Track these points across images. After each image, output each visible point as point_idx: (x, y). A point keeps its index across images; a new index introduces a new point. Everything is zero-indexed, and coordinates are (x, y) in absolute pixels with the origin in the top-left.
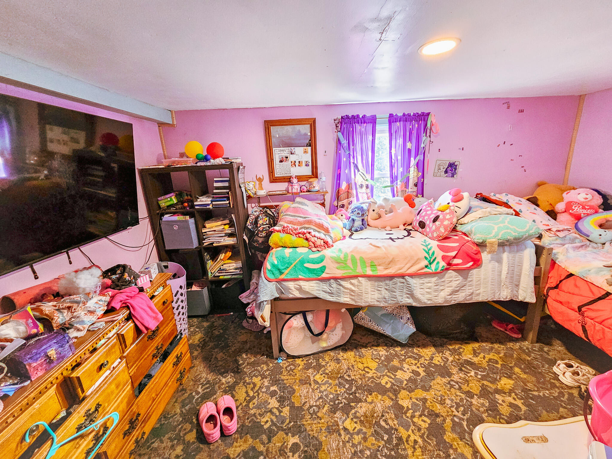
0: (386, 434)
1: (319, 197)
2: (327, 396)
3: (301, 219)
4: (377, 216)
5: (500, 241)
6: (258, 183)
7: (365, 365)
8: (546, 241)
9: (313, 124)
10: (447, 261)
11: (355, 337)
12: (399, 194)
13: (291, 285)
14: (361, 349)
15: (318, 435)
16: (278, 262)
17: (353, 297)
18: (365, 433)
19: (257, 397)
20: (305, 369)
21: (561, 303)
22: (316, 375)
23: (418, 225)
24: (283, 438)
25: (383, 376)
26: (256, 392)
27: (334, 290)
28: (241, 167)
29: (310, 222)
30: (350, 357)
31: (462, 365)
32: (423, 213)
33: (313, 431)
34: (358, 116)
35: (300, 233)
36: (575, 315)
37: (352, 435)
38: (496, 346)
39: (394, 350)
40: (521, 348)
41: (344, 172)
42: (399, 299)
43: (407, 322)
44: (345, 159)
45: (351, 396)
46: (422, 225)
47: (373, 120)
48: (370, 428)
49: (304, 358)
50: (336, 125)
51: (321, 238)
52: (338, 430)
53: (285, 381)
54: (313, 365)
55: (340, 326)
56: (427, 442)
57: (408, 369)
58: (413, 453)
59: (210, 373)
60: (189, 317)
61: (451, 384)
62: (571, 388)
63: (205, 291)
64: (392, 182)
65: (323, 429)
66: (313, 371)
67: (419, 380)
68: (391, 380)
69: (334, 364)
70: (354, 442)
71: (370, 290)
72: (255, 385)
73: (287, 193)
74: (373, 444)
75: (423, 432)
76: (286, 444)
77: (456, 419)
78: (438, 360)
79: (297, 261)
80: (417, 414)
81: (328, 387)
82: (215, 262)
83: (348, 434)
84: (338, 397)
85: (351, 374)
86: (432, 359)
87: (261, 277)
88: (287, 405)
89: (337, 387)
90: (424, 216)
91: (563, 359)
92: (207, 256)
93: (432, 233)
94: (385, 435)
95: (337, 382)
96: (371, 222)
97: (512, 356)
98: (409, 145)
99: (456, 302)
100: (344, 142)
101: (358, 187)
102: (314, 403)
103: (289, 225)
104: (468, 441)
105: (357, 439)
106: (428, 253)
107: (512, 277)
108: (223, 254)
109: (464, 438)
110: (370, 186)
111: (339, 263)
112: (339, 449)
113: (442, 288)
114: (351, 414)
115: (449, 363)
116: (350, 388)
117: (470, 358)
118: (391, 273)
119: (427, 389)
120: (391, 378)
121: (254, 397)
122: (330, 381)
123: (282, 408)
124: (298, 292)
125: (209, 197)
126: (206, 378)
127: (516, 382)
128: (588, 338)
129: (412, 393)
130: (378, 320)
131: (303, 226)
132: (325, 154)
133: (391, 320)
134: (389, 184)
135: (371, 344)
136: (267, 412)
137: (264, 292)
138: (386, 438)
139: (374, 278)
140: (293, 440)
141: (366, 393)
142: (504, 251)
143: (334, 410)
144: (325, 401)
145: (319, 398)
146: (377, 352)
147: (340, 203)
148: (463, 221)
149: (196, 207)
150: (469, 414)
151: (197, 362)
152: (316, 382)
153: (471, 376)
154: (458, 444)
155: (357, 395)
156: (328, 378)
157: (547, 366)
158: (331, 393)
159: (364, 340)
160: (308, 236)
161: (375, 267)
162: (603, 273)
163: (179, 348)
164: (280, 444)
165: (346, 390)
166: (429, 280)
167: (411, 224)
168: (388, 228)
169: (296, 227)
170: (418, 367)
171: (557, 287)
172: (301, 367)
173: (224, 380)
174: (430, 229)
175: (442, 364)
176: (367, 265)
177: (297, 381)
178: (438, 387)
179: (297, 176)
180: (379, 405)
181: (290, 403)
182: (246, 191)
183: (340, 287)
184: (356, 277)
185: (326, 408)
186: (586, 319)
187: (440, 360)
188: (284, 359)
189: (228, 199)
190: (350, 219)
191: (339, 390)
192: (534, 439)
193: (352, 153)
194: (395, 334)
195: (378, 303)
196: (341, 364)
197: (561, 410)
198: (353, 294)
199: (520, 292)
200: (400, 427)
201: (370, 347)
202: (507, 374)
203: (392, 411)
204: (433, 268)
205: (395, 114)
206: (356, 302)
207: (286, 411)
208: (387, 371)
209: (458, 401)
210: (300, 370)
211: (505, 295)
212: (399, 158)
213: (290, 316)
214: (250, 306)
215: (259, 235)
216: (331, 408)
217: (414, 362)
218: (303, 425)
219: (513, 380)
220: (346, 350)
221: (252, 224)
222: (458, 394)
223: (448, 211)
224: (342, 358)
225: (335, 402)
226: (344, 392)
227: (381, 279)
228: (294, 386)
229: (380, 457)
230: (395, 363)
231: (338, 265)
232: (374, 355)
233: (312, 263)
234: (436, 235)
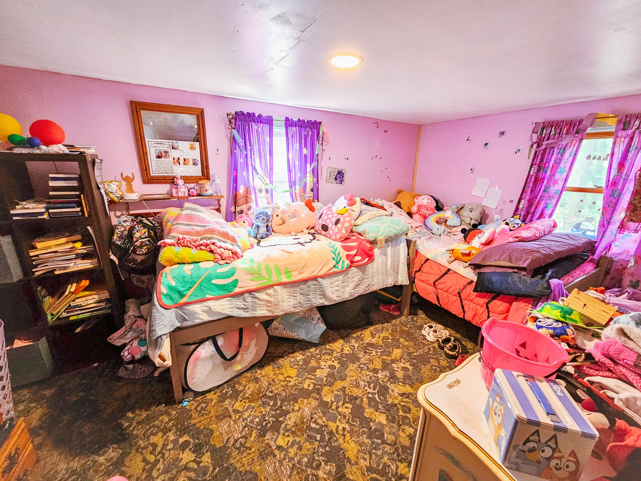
0: (318, 434)
1: (212, 202)
2: (252, 421)
3: (199, 229)
4: (281, 222)
5: (386, 238)
6: (124, 183)
7: (286, 375)
8: (410, 236)
9: (200, 115)
10: (350, 259)
11: (270, 350)
12: (298, 198)
13: (197, 308)
14: (278, 360)
15: (251, 468)
16: (176, 283)
17: (269, 308)
18: (299, 443)
19: (161, 459)
20: (220, 401)
21: (423, 281)
22: (235, 403)
23: (321, 228)
25: (305, 379)
26: (159, 453)
27: (249, 305)
28: (97, 161)
29: (212, 231)
30: (269, 372)
31: (366, 348)
32: (324, 217)
33: (244, 466)
34: (254, 114)
35: (201, 245)
36: (431, 289)
37: (286, 450)
38: (385, 325)
39: (309, 352)
40: (401, 322)
41: (242, 174)
42: (314, 301)
43: (318, 322)
44: (241, 160)
45: (278, 412)
46: (325, 228)
47: (269, 121)
48: (303, 435)
49: (216, 390)
50: (230, 121)
51: (228, 249)
52: (272, 452)
53: (197, 425)
54: (229, 394)
55: (253, 342)
56: (353, 424)
57: (325, 366)
58: (344, 440)
59: (73, 460)
60: (14, 389)
61: (361, 368)
62: (433, 343)
63: (43, 344)
64: (291, 187)
65: (256, 458)
66: (230, 400)
67: (336, 373)
68: (312, 381)
69: (252, 385)
70: (290, 456)
71: (286, 296)
72: (155, 446)
73: (170, 197)
74: (308, 450)
75: (347, 418)
77: (370, 396)
78: (347, 350)
79: (202, 279)
80: (340, 404)
81: (251, 412)
82: (59, 298)
83: (282, 451)
84: (264, 418)
85: (273, 388)
86: (342, 350)
87: (154, 305)
88: (207, 451)
89: (262, 408)
90: (326, 220)
91: (426, 324)
92: (41, 291)
93: (335, 235)
94: (317, 436)
95: (260, 402)
96: (276, 228)
97: (396, 330)
98: (305, 151)
99: (358, 295)
100: (240, 140)
101: (257, 191)
102: (239, 435)
103: (184, 236)
104: (381, 410)
105: (293, 451)
106: (335, 254)
107: (394, 267)
108: (74, 285)
109: (379, 409)
110: (269, 190)
111: (252, 274)
112: (276, 471)
113: (347, 284)
114: (281, 430)
115: (356, 350)
116: (275, 404)
117: (370, 341)
118: (305, 278)
119: (343, 379)
120: (312, 379)
121: (157, 462)
122: (253, 404)
123: (200, 458)
124: (207, 315)
125: (39, 202)
126: (67, 470)
127: (402, 350)
128: (440, 304)
129: (333, 387)
130: (292, 327)
131: (204, 236)
132: (217, 152)
133: (303, 323)
134: (288, 189)
135: (287, 353)
136: (181, 471)
137: (161, 323)
138: (319, 438)
139: (289, 285)
141: (292, 403)
142: (388, 246)
143: (262, 434)
144: (251, 427)
145: (244, 428)
146: (294, 359)
147: (238, 209)
148: (358, 222)
149: (14, 218)
150: (378, 388)
151: (43, 453)
152: (236, 411)
153: (374, 355)
154: (375, 416)
155: (283, 408)
156: (249, 402)
157: (418, 331)
158: (256, 417)
159: (281, 350)
160: (213, 247)
161: (290, 273)
162: (445, 256)
163: (13, 443)
165: (272, 407)
166: (337, 278)
167: (313, 228)
168: (293, 233)
169: (195, 238)
170: (333, 361)
171: (419, 270)
172: (214, 401)
173: (102, 459)
174: (333, 231)
175: (351, 352)
176: (282, 272)
177: (214, 419)
178: (352, 373)
179: (183, 177)
180: (306, 409)
181: (209, 447)
182: (106, 194)
183: (255, 300)
184: (272, 286)
186: (438, 290)
187: (349, 349)
188: (191, 399)
189: (79, 204)
190: (254, 226)
191: (264, 410)
192: (453, 384)
193: (249, 153)
194: (309, 336)
195: (294, 309)
196: (260, 383)
197: (431, 360)
198: (269, 305)
199: (400, 278)
200: (329, 422)
201: (287, 356)
202: (396, 345)
203: (319, 411)
204: (340, 267)
205: (290, 119)
206: (273, 313)
207: (206, 459)
208: (307, 373)
209: (369, 380)
210: (214, 405)
211: (390, 283)
212: (297, 163)
213: (196, 345)
214: (127, 348)
215: (138, 252)
216: (260, 433)
217: (328, 357)
218: (231, 464)
219: (401, 349)
220: (263, 366)
221: (123, 239)
222: (368, 373)
223: (346, 214)
224: (260, 376)
225: (262, 424)
226: (270, 410)
227: (296, 284)
228: (210, 427)
229: (317, 459)
230: (313, 363)
231: (252, 276)
232: (292, 362)
233: (221, 278)
234: (338, 236)
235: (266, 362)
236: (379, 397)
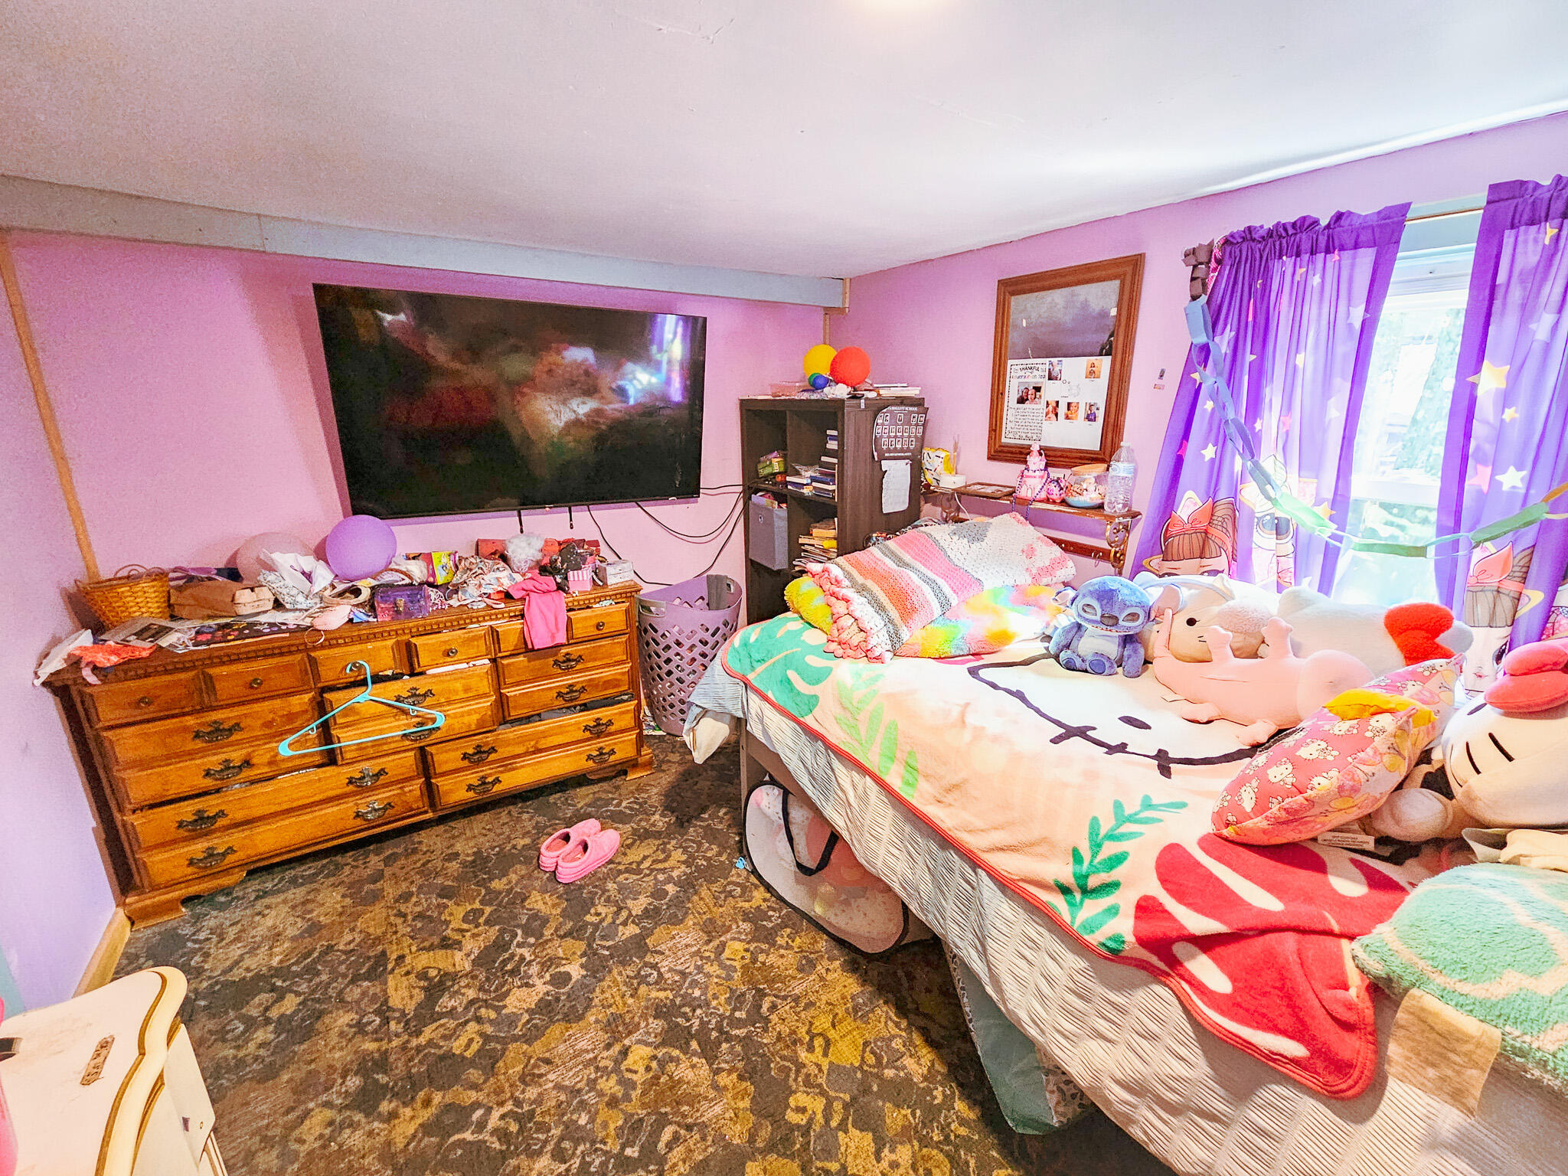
0: (640, 1152)
2: (694, 984)
4: (1198, 651)
7: (832, 1034)
13: (755, 703)
15: (595, 1006)
17: (849, 823)
18: (627, 1098)
19: (643, 875)
20: (746, 914)
22: (741, 941)
24: (574, 953)
25: (823, 1094)
26: (652, 869)
27: (819, 773)
30: (840, 988)
33: (603, 992)
34: (1306, 221)
37: (617, 1070)
39: (948, 1100)
45: (714, 1034)
47: (1384, 231)
48: (644, 1106)
52: (617, 1040)
53: (696, 898)
54: (764, 923)
64: (1449, 533)
65: (612, 1010)
66: (748, 931)
68: (819, 1117)
69: (792, 961)
70: (600, 1081)
72: (666, 859)
74: (605, 1125)
76: (564, 962)
81: (718, 977)
83: (615, 1061)
84: (700, 1006)
85: (785, 1009)
87: (717, 657)
88: (642, 928)
89: (728, 995)
94: (637, 1148)
95: (743, 988)
105: (610, 1085)
106: (1096, 846)
111: (845, 708)
113: (1100, 1025)
114: (664, 1051)
116: (736, 1023)
120: (827, 1121)
122: (737, 976)
123: (633, 922)
132: (1161, 382)
134: (1434, 542)
135: (922, 1022)
136: (617, 906)
138: (630, 1154)
139: (905, 810)
140: (575, 971)
141: (740, 1065)
143: (661, 1011)
144: (680, 987)
145: (681, 973)
146: (903, 1050)
149: (790, 487)
152: (721, 949)
155: (725, 1046)
156: (743, 967)
158: (705, 989)
161: (915, 774)
164: (561, 954)
165: (728, 1017)
166: (1057, 948)
168: (1207, 710)
172: (746, 904)
173: (657, 817)
176: (899, 755)
177: (707, 917)
180: (718, 1109)
181: (648, 929)
183: (831, 774)
185: (662, 995)
191: (723, 1002)
192: (100, 1059)
196: (799, 976)
201: (910, 1024)
203: (711, 1150)
204: (1082, 914)
207: (632, 930)
208: (847, 1098)
210: (736, 909)
216: (665, 1005)
218: (610, 971)
220: (856, 971)
224: (823, 971)
225: (684, 1005)
226: (720, 1016)
228: (691, 916)
229: (578, 1152)
230: (895, 1117)
232: (889, 1045)
233: (800, 676)
235: (873, 974)
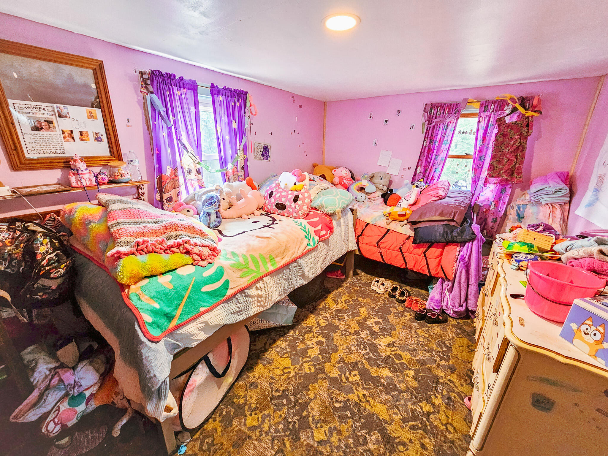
1: (130, 189)
2: (277, 431)
4: (228, 205)
7: (281, 368)
9: (98, 70)
10: (318, 234)
12: (232, 178)
13: (192, 328)
14: (264, 356)
16: (159, 303)
17: (261, 304)
18: (335, 427)
20: (227, 427)
21: (367, 244)
22: (245, 420)
25: (302, 365)
27: (242, 306)
30: (261, 371)
31: (337, 315)
32: (276, 195)
34: (174, 75)
35: (170, 247)
36: (376, 249)
37: (328, 441)
38: (340, 290)
39: (290, 336)
40: (350, 284)
41: (167, 152)
42: (295, 283)
43: (289, 303)
44: (164, 134)
45: (297, 408)
46: (281, 207)
47: (193, 87)
48: (334, 418)
49: (213, 416)
50: (144, 81)
51: (204, 245)
52: (317, 451)
54: (232, 414)
56: (369, 388)
57: (313, 344)
58: (370, 405)
61: (344, 334)
62: (383, 294)
64: (222, 166)
66: (238, 420)
67: (326, 347)
68: (309, 363)
69: (252, 392)
70: (335, 445)
73: (67, 188)
74: (347, 430)
75: (361, 384)
77: (367, 357)
79: (189, 290)
80: (347, 374)
81: (269, 421)
83: (325, 444)
84: (287, 421)
85: (277, 386)
86: (318, 324)
89: (278, 411)
94: (347, 413)
95: (272, 407)
96: (225, 213)
97: (351, 292)
98: (234, 124)
100: (163, 109)
102: (272, 451)
103: (145, 239)
104: (381, 365)
105: (334, 439)
106: (305, 231)
107: (346, 235)
109: (379, 365)
111: (241, 270)
113: (318, 259)
114: (311, 424)
115: (330, 320)
116: (289, 402)
117: (336, 308)
118: (288, 261)
119: (335, 350)
120: (309, 361)
122: (266, 412)
124: (203, 333)
128: (383, 260)
129: (332, 361)
132: (128, 124)
133: (276, 310)
134: (219, 169)
135: (268, 345)
138: (349, 414)
139: (275, 273)
141: (304, 393)
142: (342, 217)
143: (295, 438)
144: (280, 437)
145: (272, 441)
146: (279, 348)
147: (166, 196)
150: (368, 347)
152: (253, 428)
153: (347, 320)
154: (380, 372)
155: (300, 401)
156: (261, 412)
157: (368, 288)
158: (278, 423)
160: (187, 247)
161: (274, 260)
165: (288, 406)
166: (311, 256)
168: (244, 216)
169: (158, 239)
170: (317, 337)
171: (361, 235)
172: (219, 430)
175: (327, 323)
176: (267, 260)
177: (231, 449)
178: (340, 342)
180: (322, 393)
183: (246, 298)
184: (261, 278)
186: (381, 249)
187: (324, 321)
188: (188, 441)
190: (202, 214)
191: (282, 412)
194: (283, 320)
195: (280, 297)
196: (260, 386)
197: (391, 309)
198: (261, 299)
199: (350, 244)
200: (348, 395)
201: (270, 348)
202: (359, 305)
203: (334, 388)
204: (312, 244)
205: (215, 85)
208: (301, 358)
209: (356, 343)
210: (223, 434)
211: (344, 250)
212: (227, 137)
214: (50, 418)
216: (292, 438)
217: (311, 335)
219: (364, 307)
220: (252, 368)
222: (352, 337)
224: (255, 379)
225: (289, 429)
226: (288, 410)
227: (280, 271)
229: (360, 434)
230: (300, 346)
231: (241, 272)
232: (279, 352)
233: (210, 283)
234: (301, 214)
235: (253, 361)
236: (373, 355)
